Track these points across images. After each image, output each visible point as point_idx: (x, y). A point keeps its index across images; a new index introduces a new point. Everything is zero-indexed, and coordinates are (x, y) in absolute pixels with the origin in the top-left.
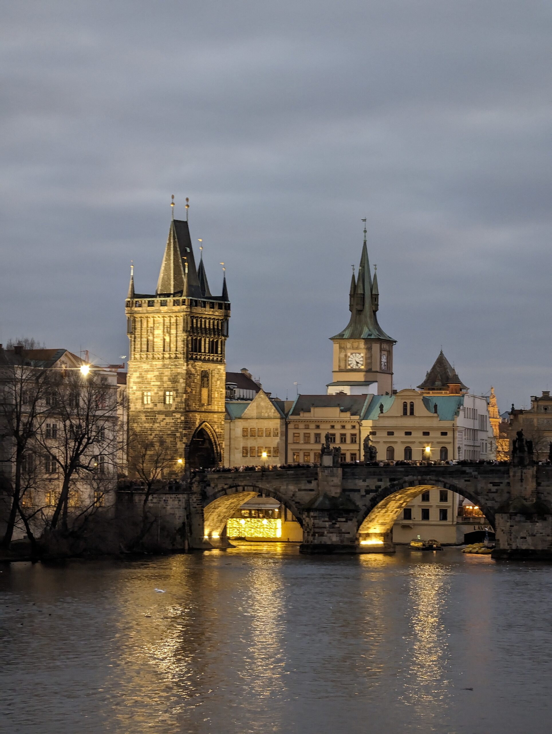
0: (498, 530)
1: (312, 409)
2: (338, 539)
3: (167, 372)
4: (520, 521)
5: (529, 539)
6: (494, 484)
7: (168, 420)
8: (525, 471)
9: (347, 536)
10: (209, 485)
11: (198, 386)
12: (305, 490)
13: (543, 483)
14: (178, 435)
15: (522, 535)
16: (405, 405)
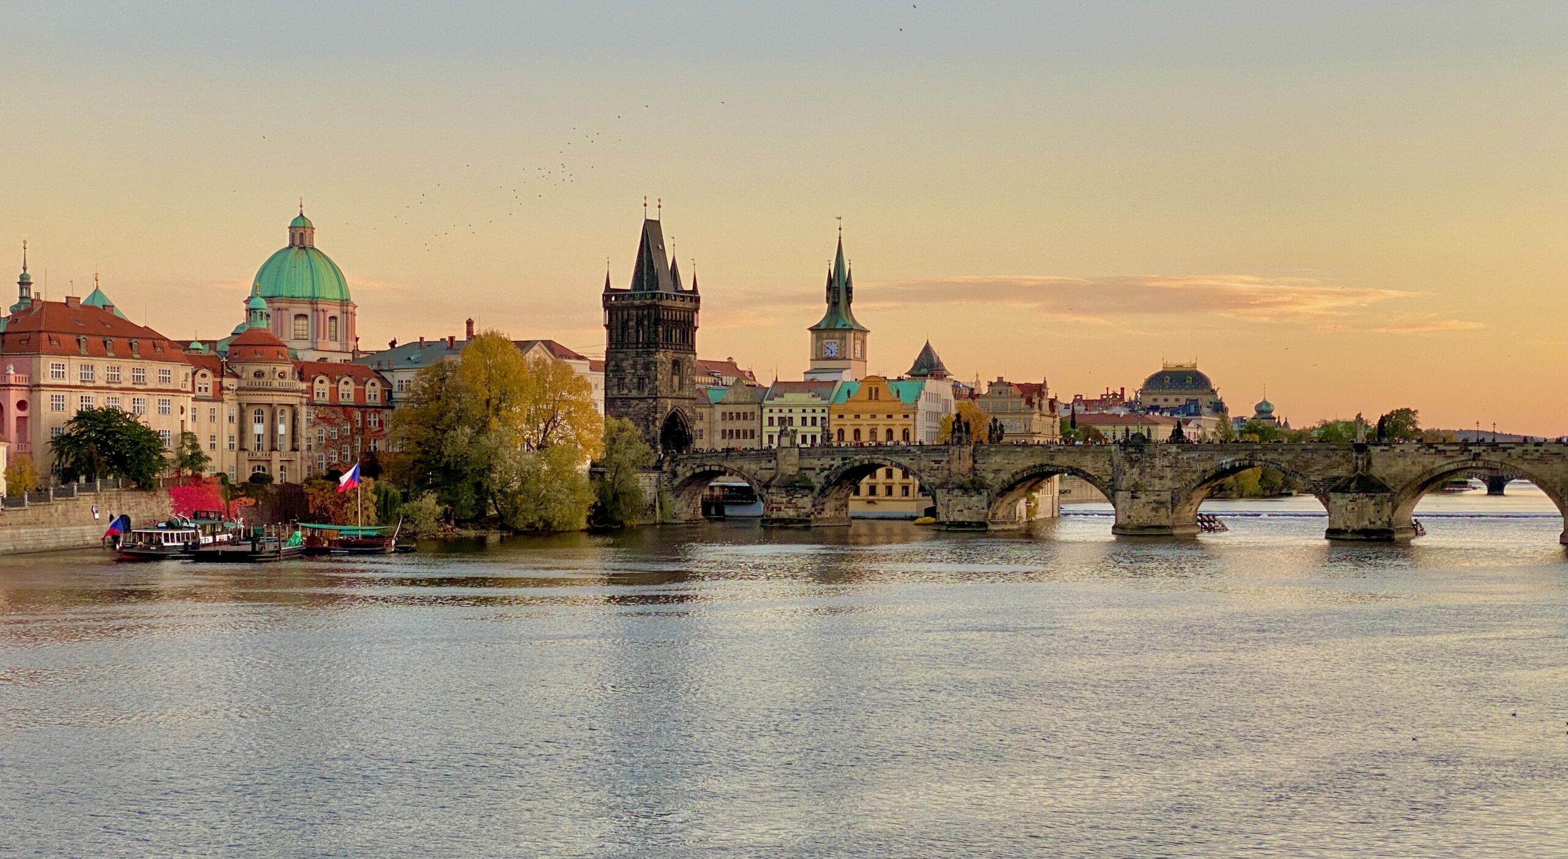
0: (939, 504)
1: (785, 395)
2: (795, 513)
3: (640, 360)
4: (957, 496)
5: (965, 512)
6: (936, 462)
7: (642, 405)
8: (962, 449)
9: (803, 510)
10: (679, 465)
11: (670, 373)
12: (765, 469)
13: (979, 461)
14: (651, 418)
15: (959, 508)
16: (870, 390)
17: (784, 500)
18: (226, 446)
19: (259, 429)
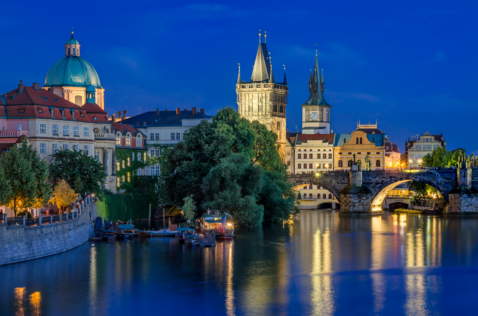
1: (308, 141)
2: (362, 208)
4: (465, 198)
6: (448, 179)
9: (366, 207)
11: (276, 129)
12: (341, 183)
15: (466, 204)
16: (357, 139)
17: (357, 201)
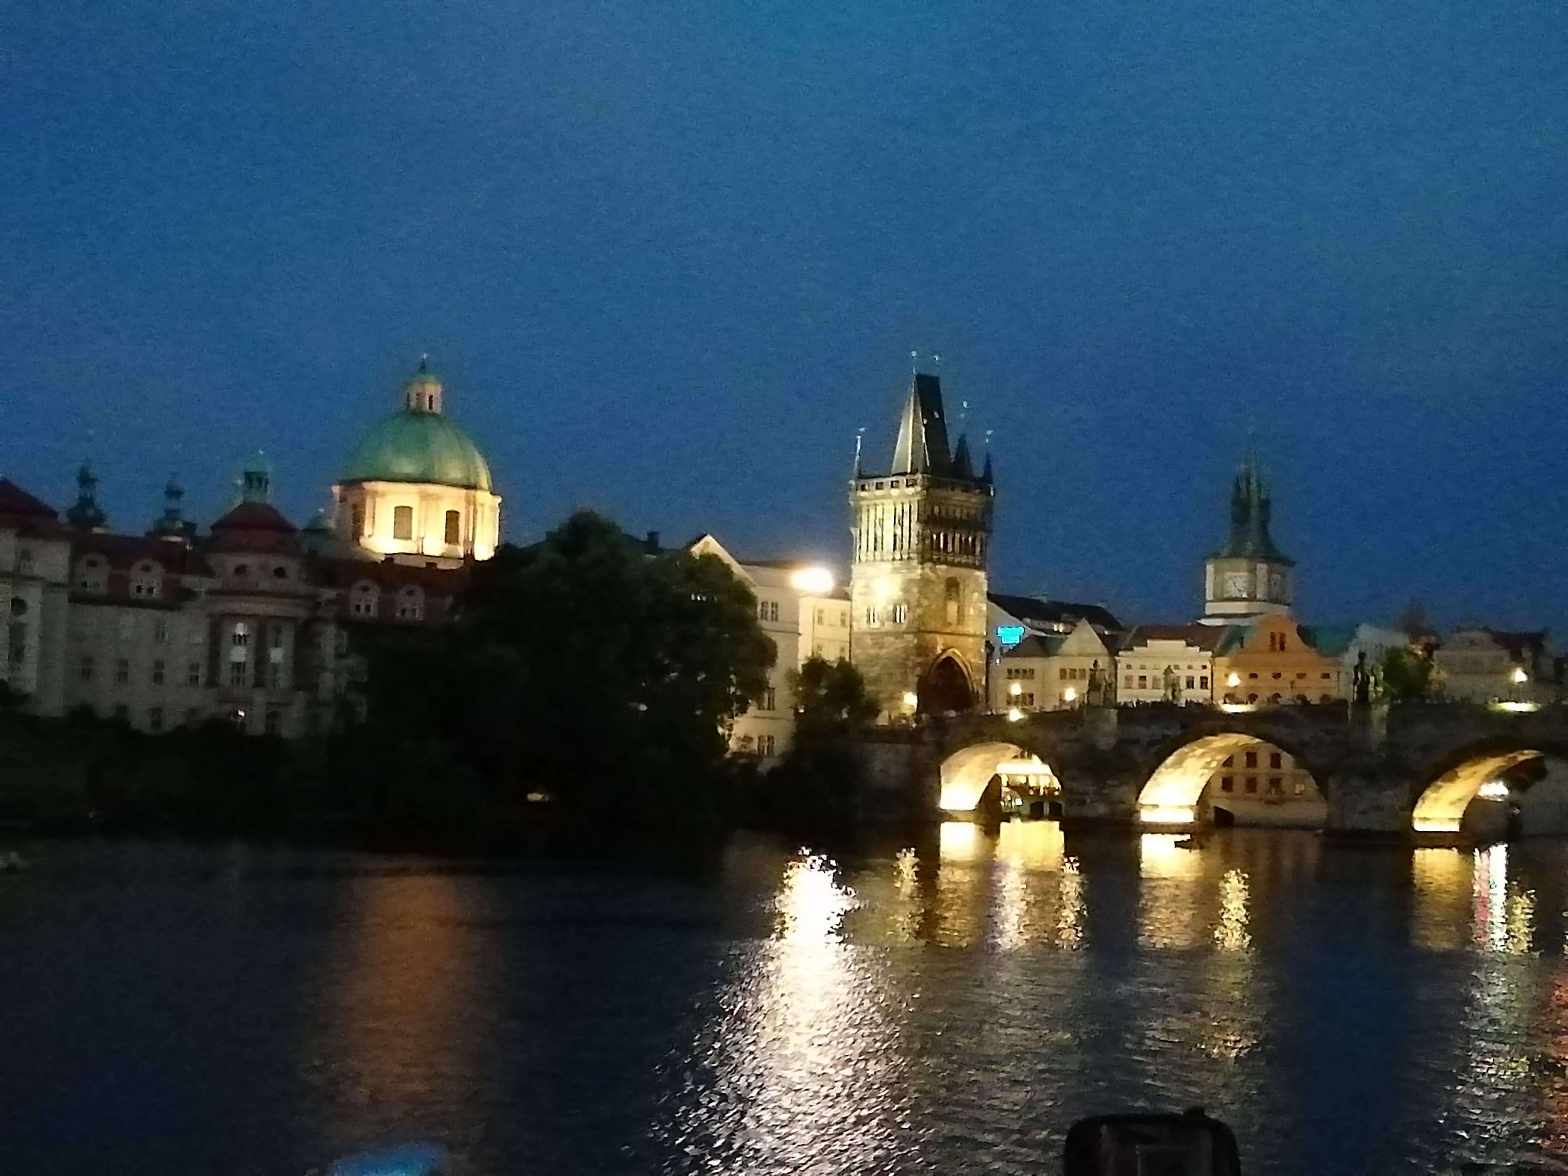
1: (1149, 644)
2: (1107, 810)
3: (898, 579)
4: (1358, 788)
5: (1373, 814)
7: (898, 644)
9: (1119, 807)
11: (941, 598)
14: (909, 664)
15: (1362, 808)
16: (1273, 637)
18: (182, 676)
19: (239, 654)
